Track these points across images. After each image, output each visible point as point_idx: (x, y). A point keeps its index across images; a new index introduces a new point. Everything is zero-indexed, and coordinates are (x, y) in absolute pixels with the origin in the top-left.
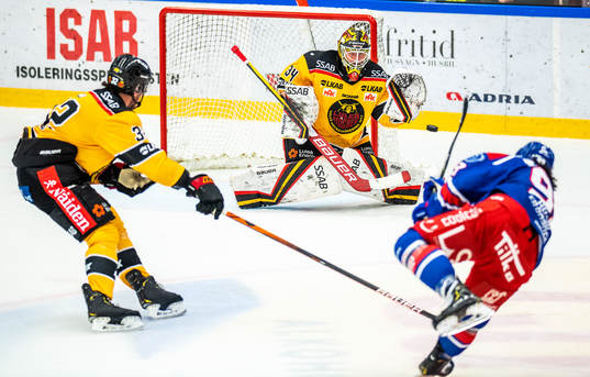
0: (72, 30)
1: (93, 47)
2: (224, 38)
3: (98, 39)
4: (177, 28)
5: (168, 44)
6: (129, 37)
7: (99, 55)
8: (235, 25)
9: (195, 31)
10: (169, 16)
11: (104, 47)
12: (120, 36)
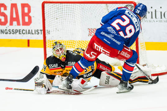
0: (3, 13)
1: (12, 19)
2: (70, 13)
3: (14, 16)
4: (49, 10)
5: (46, 17)
6: (27, 14)
7: (15, 23)
8: (74, 8)
9: (57, 11)
10: (46, 5)
11: (17, 19)
12: (24, 14)
